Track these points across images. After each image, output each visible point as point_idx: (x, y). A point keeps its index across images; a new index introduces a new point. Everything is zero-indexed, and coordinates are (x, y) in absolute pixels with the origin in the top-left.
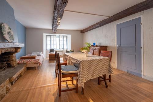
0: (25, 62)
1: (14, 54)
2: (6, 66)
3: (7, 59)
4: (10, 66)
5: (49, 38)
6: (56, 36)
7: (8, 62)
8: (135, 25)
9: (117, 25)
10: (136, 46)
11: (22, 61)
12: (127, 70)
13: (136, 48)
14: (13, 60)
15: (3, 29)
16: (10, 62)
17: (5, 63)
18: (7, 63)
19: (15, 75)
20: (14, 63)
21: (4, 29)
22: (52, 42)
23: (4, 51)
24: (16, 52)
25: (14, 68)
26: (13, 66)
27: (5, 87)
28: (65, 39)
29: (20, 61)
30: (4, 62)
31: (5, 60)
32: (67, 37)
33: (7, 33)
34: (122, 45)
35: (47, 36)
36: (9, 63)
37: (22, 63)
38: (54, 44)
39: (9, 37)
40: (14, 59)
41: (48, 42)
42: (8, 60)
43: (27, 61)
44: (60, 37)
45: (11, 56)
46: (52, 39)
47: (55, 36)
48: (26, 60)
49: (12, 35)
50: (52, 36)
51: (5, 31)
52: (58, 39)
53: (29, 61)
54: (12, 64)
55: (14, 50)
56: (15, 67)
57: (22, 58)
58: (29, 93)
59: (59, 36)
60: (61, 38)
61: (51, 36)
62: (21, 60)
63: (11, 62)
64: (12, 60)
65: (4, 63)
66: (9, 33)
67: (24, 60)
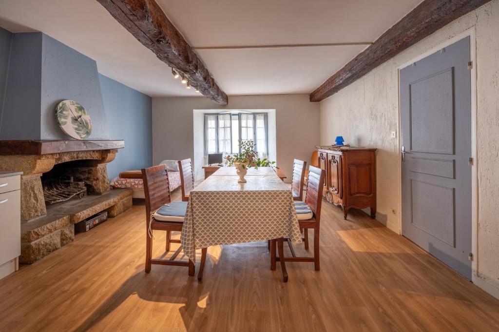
0: (129, 186)
1: (100, 166)
2: (82, 189)
3: (87, 176)
4: (91, 191)
5: (211, 123)
6: (230, 114)
7: (88, 182)
8: (453, 69)
9: (403, 73)
10: (454, 153)
11: (124, 182)
12: (431, 245)
13: (454, 161)
14: (98, 179)
15: (61, 112)
16: (92, 182)
17: (82, 184)
18: (86, 185)
19: (84, 211)
20: (99, 186)
21: (64, 112)
22: (221, 131)
23: (67, 159)
24: (103, 160)
25: (99, 196)
26: (98, 191)
27: (58, 231)
28: (260, 122)
29: (120, 182)
30: (81, 180)
31: (83, 177)
32: (266, 116)
33: (69, 120)
34: (414, 149)
35: (206, 116)
36: (91, 184)
37: (123, 187)
38: (225, 140)
39: (76, 129)
40: (100, 175)
41: (211, 133)
42: (88, 179)
43: (133, 184)
44: (243, 117)
45: (93, 169)
46: (221, 123)
47: (228, 116)
48: (132, 180)
49: (87, 123)
50: (219, 116)
51: (66, 117)
52: (235, 123)
53: (137, 182)
54: (95, 188)
55: (96, 156)
56: (104, 194)
57: (124, 176)
58: (99, 252)
59: (239, 115)
60: (247, 122)
61: (218, 114)
62: (122, 179)
63: (94, 182)
64: (95, 178)
65: (80, 183)
66: (75, 120)
67: (128, 180)
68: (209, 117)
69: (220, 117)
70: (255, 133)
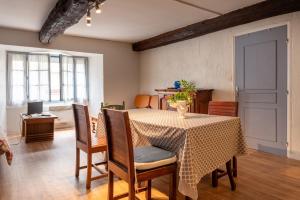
5: (18, 64)
6: (49, 56)
8: (276, 41)
10: (276, 89)
12: (259, 145)
13: (276, 94)
34: (247, 88)
35: (9, 53)
38: (39, 85)
46: (33, 65)
59: (60, 57)
60: (68, 65)
61: (27, 54)
68: (14, 56)
69: (30, 57)
70: (75, 79)
